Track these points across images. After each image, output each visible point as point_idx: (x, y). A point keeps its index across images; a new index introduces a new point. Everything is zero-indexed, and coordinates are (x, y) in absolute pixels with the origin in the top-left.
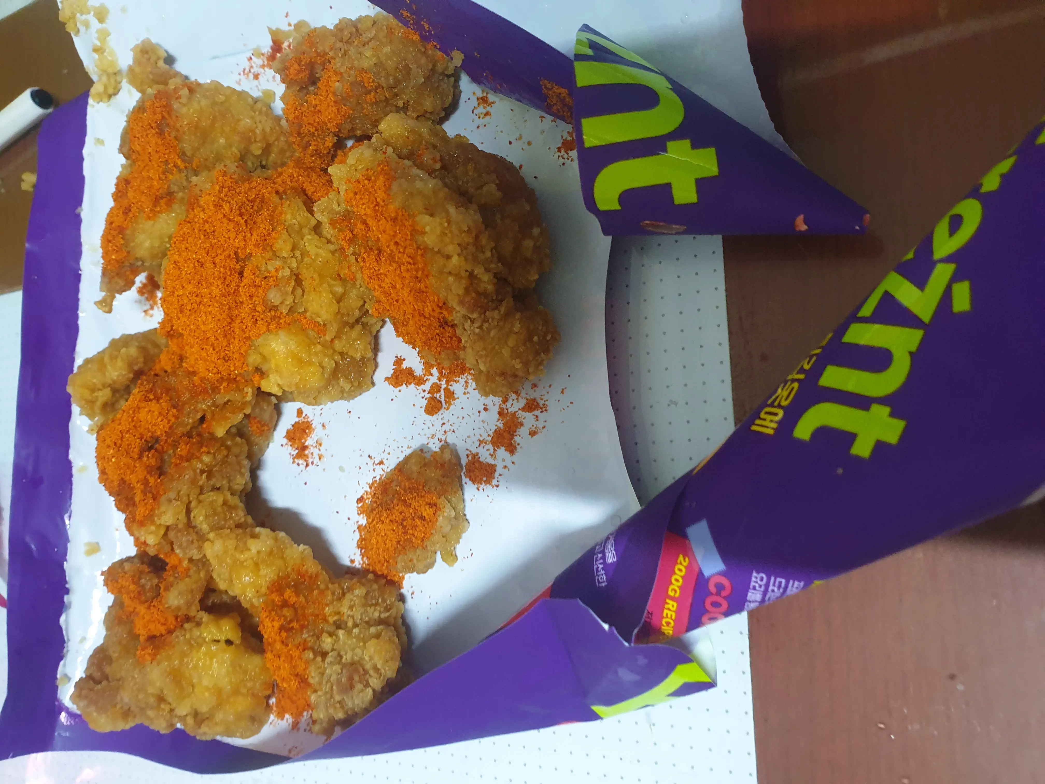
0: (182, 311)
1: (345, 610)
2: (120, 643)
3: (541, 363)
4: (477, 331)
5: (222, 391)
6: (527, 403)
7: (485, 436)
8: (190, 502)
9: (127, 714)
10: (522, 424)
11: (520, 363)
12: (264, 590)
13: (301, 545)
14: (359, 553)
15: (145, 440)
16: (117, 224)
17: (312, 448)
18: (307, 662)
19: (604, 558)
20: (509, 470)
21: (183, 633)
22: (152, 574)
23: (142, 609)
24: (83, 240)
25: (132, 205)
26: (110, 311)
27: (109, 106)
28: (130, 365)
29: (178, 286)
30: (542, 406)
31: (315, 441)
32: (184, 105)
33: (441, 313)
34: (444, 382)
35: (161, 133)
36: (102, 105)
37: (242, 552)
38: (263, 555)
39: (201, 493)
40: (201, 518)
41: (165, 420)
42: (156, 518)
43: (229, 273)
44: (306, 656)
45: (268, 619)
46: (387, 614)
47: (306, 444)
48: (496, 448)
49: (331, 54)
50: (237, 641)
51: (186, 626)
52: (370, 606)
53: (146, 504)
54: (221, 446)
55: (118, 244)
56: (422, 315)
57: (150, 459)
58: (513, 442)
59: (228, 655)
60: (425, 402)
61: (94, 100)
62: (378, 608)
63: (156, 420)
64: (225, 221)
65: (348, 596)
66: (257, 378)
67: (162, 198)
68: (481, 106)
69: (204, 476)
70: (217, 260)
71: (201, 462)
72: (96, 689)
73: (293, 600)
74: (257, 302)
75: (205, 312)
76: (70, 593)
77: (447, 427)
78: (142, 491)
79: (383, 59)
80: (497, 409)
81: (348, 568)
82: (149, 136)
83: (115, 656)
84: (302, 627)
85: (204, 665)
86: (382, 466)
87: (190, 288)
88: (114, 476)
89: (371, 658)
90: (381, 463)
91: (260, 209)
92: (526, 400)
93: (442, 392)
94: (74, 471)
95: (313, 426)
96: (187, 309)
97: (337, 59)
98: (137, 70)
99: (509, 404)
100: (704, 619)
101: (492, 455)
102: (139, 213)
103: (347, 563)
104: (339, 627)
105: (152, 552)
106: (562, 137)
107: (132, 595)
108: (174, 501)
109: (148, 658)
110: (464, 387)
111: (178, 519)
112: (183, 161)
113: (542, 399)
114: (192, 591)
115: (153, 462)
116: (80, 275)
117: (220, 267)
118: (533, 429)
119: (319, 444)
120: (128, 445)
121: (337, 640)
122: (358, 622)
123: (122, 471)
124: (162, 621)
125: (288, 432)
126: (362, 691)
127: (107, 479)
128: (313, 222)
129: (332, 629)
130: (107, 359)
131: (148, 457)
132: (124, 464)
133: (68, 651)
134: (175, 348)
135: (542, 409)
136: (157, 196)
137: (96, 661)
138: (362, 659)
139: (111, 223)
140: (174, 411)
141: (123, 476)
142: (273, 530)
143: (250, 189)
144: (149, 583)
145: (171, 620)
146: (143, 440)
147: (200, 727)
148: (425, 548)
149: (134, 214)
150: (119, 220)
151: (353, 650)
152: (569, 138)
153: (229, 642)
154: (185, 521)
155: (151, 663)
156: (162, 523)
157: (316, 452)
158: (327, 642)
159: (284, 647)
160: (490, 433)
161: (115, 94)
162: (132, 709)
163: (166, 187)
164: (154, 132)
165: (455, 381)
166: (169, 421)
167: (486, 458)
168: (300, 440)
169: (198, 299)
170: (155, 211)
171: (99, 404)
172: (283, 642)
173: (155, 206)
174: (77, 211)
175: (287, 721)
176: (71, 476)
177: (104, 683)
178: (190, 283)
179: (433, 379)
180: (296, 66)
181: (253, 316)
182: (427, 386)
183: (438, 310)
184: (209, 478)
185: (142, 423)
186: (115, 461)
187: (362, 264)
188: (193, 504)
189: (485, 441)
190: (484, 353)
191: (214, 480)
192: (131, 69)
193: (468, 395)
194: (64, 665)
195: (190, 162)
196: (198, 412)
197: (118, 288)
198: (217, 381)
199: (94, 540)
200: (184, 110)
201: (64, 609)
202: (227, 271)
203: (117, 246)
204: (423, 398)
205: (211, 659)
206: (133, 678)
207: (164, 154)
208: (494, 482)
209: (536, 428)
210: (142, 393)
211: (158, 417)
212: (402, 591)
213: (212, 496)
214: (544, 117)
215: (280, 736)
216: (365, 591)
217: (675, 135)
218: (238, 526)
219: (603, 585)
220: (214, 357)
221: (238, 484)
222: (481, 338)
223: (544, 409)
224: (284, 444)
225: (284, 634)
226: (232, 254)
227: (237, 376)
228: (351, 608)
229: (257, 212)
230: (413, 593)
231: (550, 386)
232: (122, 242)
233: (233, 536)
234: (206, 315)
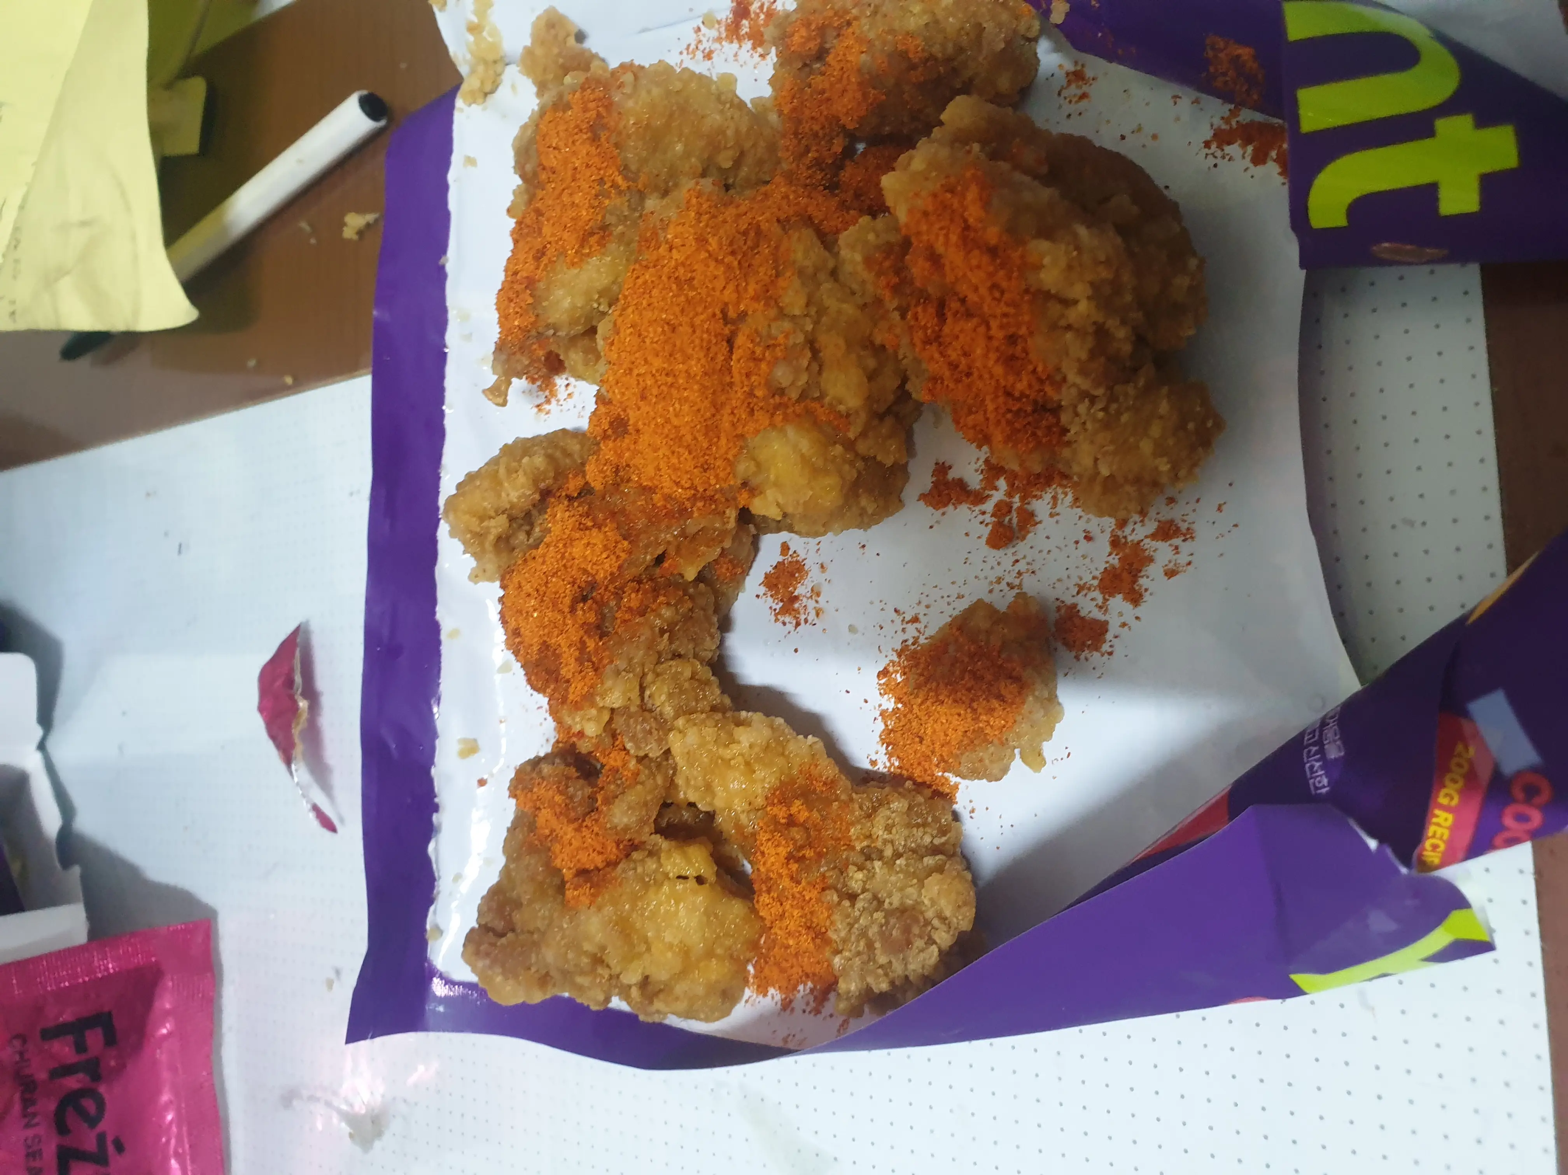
0: (643, 398)
1: (879, 831)
2: (532, 879)
3: (1195, 465)
4: (1101, 415)
5: (696, 515)
6: (1159, 526)
7: (1087, 578)
8: (644, 675)
9: (544, 980)
10: (1151, 560)
11: (1168, 462)
12: (760, 801)
13: (810, 737)
14: (885, 751)
15: (579, 587)
16: (525, 274)
17: (805, 600)
18: (830, 908)
19: (1322, 751)
20: (1130, 628)
21: (632, 865)
22: (581, 781)
23: (568, 832)
24: (449, 303)
25: (548, 246)
26: (504, 404)
27: (484, 109)
28: (536, 482)
29: (638, 361)
30: (1184, 531)
31: (810, 589)
32: (629, 96)
33: (1040, 391)
34: (1016, 501)
35: (595, 139)
36: (475, 109)
37: (727, 746)
38: (757, 749)
39: (658, 662)
40: (663, 698)
41: (612, 557)
42: (598, 699)
43: (714, 341)
44: (829, 898)
45: (770, 843)
46: (944, 839)
47: (796, 594)
48: (1107, 597)
49: (855, 12)
50: (712, 878)
51: (635, 855)
52: (918, 826)
53: (584, 678)
54: (685, 595)
55: (523, 304)
56: (1008, 394)
57: (586, 614)
58: (1137, 588)
59: (700, 898)
60: (986, 531)
61: (464, 102)
62: (928, 830)
63: (598, 556)
64: (712, 264)
65: (883, 813)
66: (745, 495)
67: (592, 234)
68: (1073, 86)
69: (666, 636)
70: (697, 321)
71: (660, 616)
72: (499, 944)
73: (803, 816)
74: (755, 384)
75: (679, 399)
76: (441, 809)
77: (1022, 566)
78: (576, 660)
79: (940, 15)
80: (1106, 538)
81: (867, 772)
82: (578, 143)
83: (525, 898)
84: (820, 855)
85: (667, 912)
86: (916, 625)
87: (657, 363)
88: (532, 637)
89: (933, 902)
90: (915, 620)
91: (757, 245)
92: (1157, 523)
93: (1014, 514)
94: (443, 636)
95: (806, 568)
96: (651, 394)
97: (864, 21)
98: (539, 52)
99: (1128, 530)
100: (1498, 840)
101: (1101, 607)
102: (558, 257)
103: (866, 765)
104: (869, 858)
105: (584, 747)
106: (1212, 126)
107: (558, 810)
108: (624, 673)
109: (585, 900)
110: (1050, 506)
111: (629, 699)
112: (626, 178)
113: (1184, 521)
114: (646, 804)
115: (592, 618)
116: (445, 354)
117: (703, 332)
118: (1171, 566)
119: (816, 593)
120: (556, 593)
121: (871, 876)
122: (901, 849)
123: (546, 631)
124: (599, 848)
125: (767, 576)
126: (922, 951)
127: (520, 643)
128: (831, 264)
129: (860, 859)
130: (502, 471)
131: (584, 611)
132: (550, 621)
133: (438, 893)
134: (610, 456)
135: (1185, 535)
136: (585, 231)
137: (494, 905)
138: (918, 903)
139: (515, 273)
140: (626, 543)
141: (545, 638)
142: (767, 715)
143: (739, 216)
144: (579, 793)
145: (611, 848)
146: (576, 586)
147: (651, 1002)
148: (1003, 743)
149: (550, 259)
150: (527, 269)
151: (901, 889)
152: (1224, 127)
153: (700, 880)
154: (638, 702)
155: (589, 908)
156: (607, 705)
157: (811, 604)
158: (856, 879)
159: (794, 885)
160: (1097, 574)
161: (492, 92)
162: (551, 973)
163: (599, 217)
164: (585, 137)
165: (1035, 496)
166: (618, 557)
167: (1090, 612)
168: (786, 586)
169: (670, 380)
170: (583, 255)
171: (491, 537)
172: (792, 878)
173: (582, 246)
174: (442, 261)
175: (773, 998)
176: (438, 643)
177: (510, 935)
178: (657, 356)
179: (998, 496)
180: (804, 32)
181: (749, 403)
182: (989, 506)
183: (1037, 387)
184: (671, 640)
185: (577, 562)
186: (538, 616)
187: (912, 323)
188: (650, 677)
189: (1088, 586)
190: (1111, 448)
191: (677, 643)
192: (529, 53)
193: (1056, 518)
194: (435, 912)
195: (634, 180)
196: (660, 544)
197: (519, 367)
198: (688, 499)
199: (470, 736)
200: (630, 104)
201: (434, 833)
202: (713, 338)
203: (521, 308)
204: (981, 523)
205: (677, 903)
206: (561, 928)
207: (600, 169)
208: (1105, 647)
209: (1175, 565)
210: (574, 519)
211: (602, 553)
212: (955, 806)
213: (675, 666)
214: (1180, 98)
215: (762, 1019)
216: (906, 805)
217: (1448, 108)
218: (714, 709)
219: (1324, 791)
220: (689, 465)
221: (706, 650)
222: (1107, 425)
223: (1189, 535)
224: (761, 594)
225: (794, 867)
226: (718, 312)
227: (716, 491)
228: (888, 828)
229: (752, 249)
230: (973, 811)
231: (1198, 501)
232: (530, 300)
233: (710, 722)
234: (680, 403)
